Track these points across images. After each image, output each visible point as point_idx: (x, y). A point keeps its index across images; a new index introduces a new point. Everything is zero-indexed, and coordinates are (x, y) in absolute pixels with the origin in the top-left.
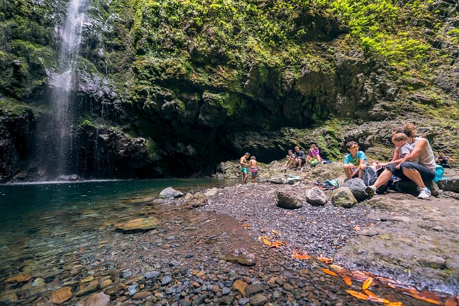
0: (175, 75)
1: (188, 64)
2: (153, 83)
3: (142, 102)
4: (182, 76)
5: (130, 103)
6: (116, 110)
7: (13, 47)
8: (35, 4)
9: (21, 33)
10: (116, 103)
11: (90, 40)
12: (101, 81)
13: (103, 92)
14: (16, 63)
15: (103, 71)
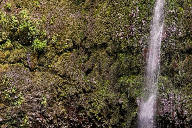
7: (119, 87)
8: (129, 37)
9: (122, 71)
10: (186, 122)
11: (166, 54)
12: (175, 99)
13: (176, 112)
14: (120, 102)
15: (177, 86)
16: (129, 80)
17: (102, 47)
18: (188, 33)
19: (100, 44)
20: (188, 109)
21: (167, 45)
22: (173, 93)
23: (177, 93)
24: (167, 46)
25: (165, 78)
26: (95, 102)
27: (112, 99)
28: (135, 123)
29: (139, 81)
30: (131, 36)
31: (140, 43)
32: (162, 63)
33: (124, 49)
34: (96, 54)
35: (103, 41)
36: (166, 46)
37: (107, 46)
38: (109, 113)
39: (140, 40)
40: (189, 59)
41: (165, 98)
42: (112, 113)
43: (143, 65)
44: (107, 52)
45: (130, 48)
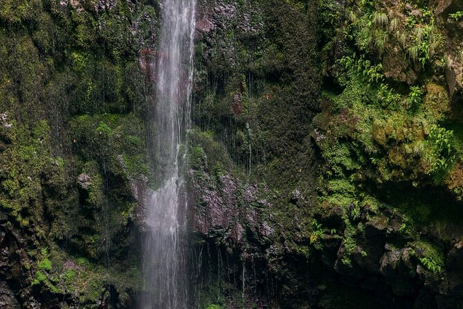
0: (409, 172)
1: (445, 135)
2: (361, 190)
3: (332, 247)
4: (423, 178)
5: (302, 255)
6: (272, 274)
7: (75, 141)
8: (101, 13)
9: (83, 99)
10: (272, 255)
11: (211, 75)
12: (238, 193)
13: (244, 228)
14: (83, 184)
15: (242, 159)
16: (103, 127)
17: (21, 28)
18: (272, 29)
19: (18, 22)
20: (275, 222)
21: (214, 51)
22: (233, 178)
23: (242, 178)
24: (213, 55)
25: (208, 135)
26: (12, 179)
27: (58, 175)
28: (125, 241)
29: (132, 134)
30: (108, 13)
31: (134, 33)
32: (197, 97)
33: (85, 41)
34: (4, 47)
35: (24, 13)
36: (210, 54)
37: (35, 29)
38: (51, 208)
39: (131, 24)
40: (275, 96)
41: (211, 189)
42: (58, 208)
43: (143, 93)
44: (36, 43)
45: (106, 44)
